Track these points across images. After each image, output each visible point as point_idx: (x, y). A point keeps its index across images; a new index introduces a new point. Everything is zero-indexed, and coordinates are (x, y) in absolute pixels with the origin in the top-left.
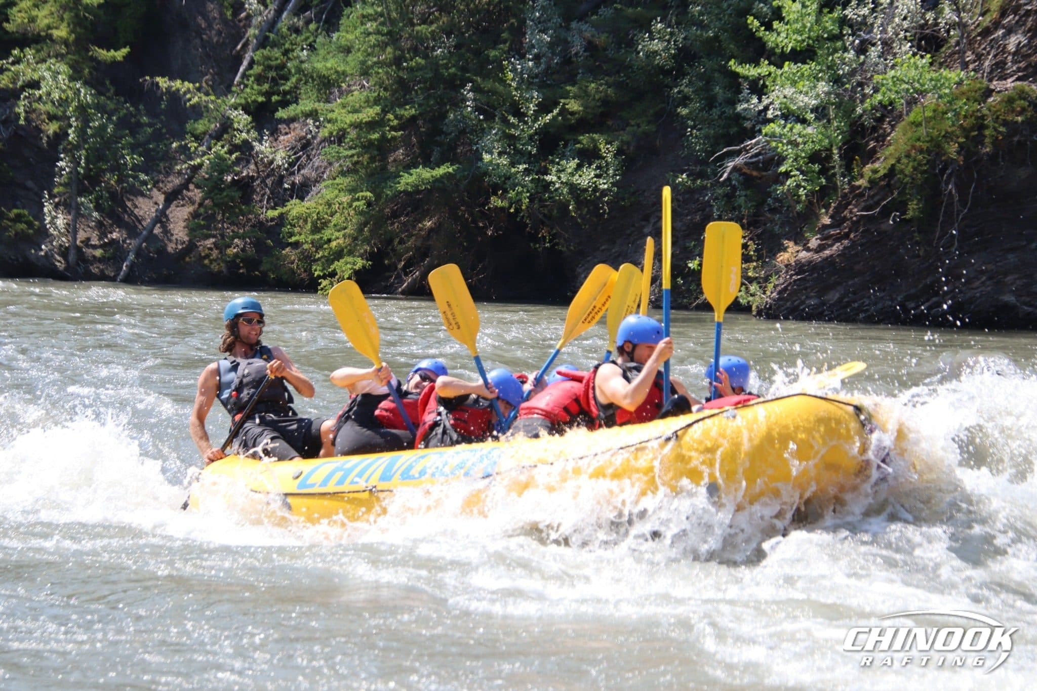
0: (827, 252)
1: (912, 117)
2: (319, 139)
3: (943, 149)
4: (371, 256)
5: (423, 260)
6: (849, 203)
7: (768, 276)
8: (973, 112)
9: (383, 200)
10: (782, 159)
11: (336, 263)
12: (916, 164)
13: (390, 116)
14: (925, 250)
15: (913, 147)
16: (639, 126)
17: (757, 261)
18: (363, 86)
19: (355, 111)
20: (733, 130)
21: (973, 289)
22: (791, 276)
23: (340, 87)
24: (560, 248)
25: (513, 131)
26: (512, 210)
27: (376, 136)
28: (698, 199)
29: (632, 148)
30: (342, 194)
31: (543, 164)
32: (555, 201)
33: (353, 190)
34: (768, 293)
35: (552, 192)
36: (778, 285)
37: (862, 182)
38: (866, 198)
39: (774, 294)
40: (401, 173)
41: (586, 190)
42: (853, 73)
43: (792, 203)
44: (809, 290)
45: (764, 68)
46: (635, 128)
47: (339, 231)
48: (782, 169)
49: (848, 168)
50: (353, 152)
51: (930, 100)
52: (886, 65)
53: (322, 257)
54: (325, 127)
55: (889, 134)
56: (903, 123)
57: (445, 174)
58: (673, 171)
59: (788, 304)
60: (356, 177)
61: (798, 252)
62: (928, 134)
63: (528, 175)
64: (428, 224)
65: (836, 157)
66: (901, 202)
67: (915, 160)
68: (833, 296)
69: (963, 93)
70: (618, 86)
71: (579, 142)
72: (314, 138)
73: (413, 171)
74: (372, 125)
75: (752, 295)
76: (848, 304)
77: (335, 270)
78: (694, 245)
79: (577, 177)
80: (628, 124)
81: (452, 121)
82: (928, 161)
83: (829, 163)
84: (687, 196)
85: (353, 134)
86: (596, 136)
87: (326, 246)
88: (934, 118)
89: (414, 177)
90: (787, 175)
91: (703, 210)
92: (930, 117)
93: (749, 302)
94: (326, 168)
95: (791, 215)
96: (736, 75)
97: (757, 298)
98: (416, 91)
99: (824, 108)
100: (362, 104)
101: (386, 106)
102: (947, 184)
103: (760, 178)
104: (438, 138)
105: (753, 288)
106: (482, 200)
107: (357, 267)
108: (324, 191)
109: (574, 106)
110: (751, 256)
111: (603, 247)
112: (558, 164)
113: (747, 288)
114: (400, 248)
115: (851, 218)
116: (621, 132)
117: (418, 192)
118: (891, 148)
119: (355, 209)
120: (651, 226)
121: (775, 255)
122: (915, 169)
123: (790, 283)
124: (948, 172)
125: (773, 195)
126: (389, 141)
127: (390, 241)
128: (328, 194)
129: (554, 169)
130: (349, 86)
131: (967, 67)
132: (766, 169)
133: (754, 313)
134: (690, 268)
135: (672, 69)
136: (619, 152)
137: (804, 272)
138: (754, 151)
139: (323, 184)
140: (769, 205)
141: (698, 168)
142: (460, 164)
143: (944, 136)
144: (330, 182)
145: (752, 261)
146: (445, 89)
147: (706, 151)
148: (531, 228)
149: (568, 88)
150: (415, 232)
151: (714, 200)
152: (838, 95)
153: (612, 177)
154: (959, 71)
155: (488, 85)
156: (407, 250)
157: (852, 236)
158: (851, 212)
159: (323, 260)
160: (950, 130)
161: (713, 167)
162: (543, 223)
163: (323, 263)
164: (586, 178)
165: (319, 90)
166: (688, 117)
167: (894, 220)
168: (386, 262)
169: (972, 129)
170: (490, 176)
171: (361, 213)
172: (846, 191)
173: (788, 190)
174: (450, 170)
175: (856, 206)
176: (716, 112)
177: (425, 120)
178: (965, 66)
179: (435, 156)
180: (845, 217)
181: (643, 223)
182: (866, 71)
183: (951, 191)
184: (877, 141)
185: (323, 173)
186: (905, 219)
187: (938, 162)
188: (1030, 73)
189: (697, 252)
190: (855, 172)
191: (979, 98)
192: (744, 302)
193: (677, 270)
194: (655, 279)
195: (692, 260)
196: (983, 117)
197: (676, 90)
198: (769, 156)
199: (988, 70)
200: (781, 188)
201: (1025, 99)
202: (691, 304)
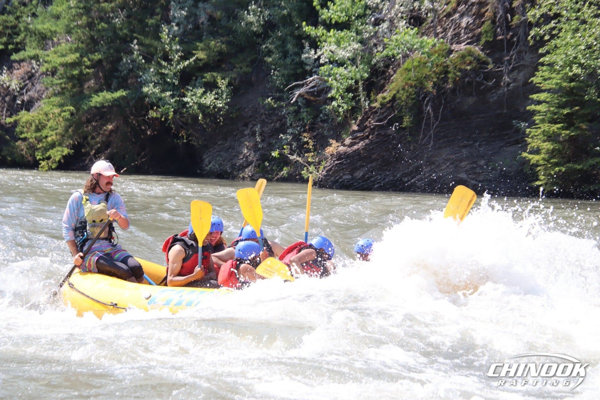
0: (355, 147)
1: (406, 65)
2: (39, 73)
3: (424, 85)
4: (73, 147)
5: (107, 150)
6: (369, 117)
7: (320, 161)
8: (442, 63)
9: (81, 112)
10: (329, 89)
11: (51, 151)
12: (408, 94)
13: (85, 59)
14: (414, 146)
15: (407, 84)
16: (241, 68)
17: (314, 152)
18: (68, 40)
19: (63, 56)
20: (299, 71)
21: (441, 170)
22: (334, 161)
23: (52, 40)
24: (193, 143)
25: (163, 71)
26: (163, 119)
27: (76, 72)
28: (278, 113)
29: (237, 81)
30: (55, 107)
31: (183, 90)
32: (190, 114)
33: (61, 105)
34: (320, 172)
35: (187, 108)
36: (326, 167)
37: (376, 105)
38: (378, 114)
39: (324, 172)
40: (93, 95)
41: (209, 107)
42: (371, 38)
43: (335, 117)
44: (345, 170)
45: (320, 31)
46: (239, 69)
47: (52, 131)
48: (329, 95)
49: (368, 96)
50: (62, 81)
51: (417, 56)
52: (390, 34)
53: (42, 147)
54: (43, 65)
55: (392, 76)
56: (401, 69)
57: (121, 96)
58: (262, 96)
59: (332, 178)
60: (64, 97)
61: (338, 146)
62: (415, 75)
63: (172, 98)
64: (110, 127)
65: (361, 89)
66: (399, 117)
67: (407, 92)
68: (359, 174)
69: (436, 52)
70: (228, 43)
71: (204, 78)
72: (36, 72)
73: (100, 94)
74: (73, 65)
75: (311, 173)
76: (369, 178)
77: (50, 155)
78: (276, 142)
79: (203, 99)
80: (235, 67)
81: (124, 64)
82: (415, 93)
83: (357, 92)
84: (271, 112)
85: (61, 70)
86: (215, 74)
87: (44, 140)
88: (419, 66)
89: (101, 98)
90: (333, 99)
91: (281, 120)
92: (417, 66)
93: (308, 177)
94: (44, 91)
95: (334, 124)
97: (313, 175)
98: (102, 45)
99: (354, 58)
100: (68, 52)
101: (83, 53)
102: (427, 106)
103: (316, 101)
104: (116, 74)
105: (312, 168)
106: (143, 112)
107: (64, 154)
108: (43, 106)
109: (201, 55)
110: (310, 149)
111: (219, 143)
112: (192, 91)
113: (307, 169)
114: (92, 142)
115: (370, 126)
116: (231, 72)
117: (103, 107)
118: (394, 84)
119: (63, 118)
120: (249, 129)
121: (324, 148)
122: (408, 97)
123: (334, 166)
124: (427, 99)
125: (323, 112)
126: (84, 75)
127: (85, 138)
128: (46, 108)
129: (189, 94)
130: (59, 40)
132: (319, 96)
134: (273, 156)
135: (262, 33)
136: (229, 84)
137: (342, 159)
138: (311, 85)
139: (42, 101)
140: (321, 118)
141: (278, 94)
142: (130, 89)
143: (425, 77)
144: (47, 100)
145: (311, 152)
146: (120, 43)
147: (283, 84)
148: (175, 130)
149: (198, 44)
150: (101, 132)
151: (287, 114)
152: (362, 51)
153: (225, 100)
154: (433, 38)
155: (147, 41)
156: (97, 143)
157: (370, 137)
158: (370, 123)
159: (42, 149)
160: (428, 74)
161: (287, 94)
162: (182, 127)
163: (42, 152)
164: (209, 99)
165: (39, 42)
166: (271, 63)
167: (395, 128)
168: (83, 151)
169: (441, 73)
170: (149, 98)
171: (67, 120)
172: (367, 110)
173: (333, 109)
174: (124, 94)
175: (373, 119)
176: (288, 60)
177: (107, 62)
178: (437, 35)
179: (114, 84)
180: (366, 125)
181: (244, 128)
182: (378, 37)
183: (429, 111)
184: (385, 80)
185: (42, 94)
186: (402, 127)
187: (421, 93)
188: (475, 40)
189: (277, 147)
190: (372, 98)
191: (445, 55)
192: (306, 177)
193: (265, 157)
194: (251, 163)
195: (274, 151)
196: (447, 66)
197: (264, 46)
198: (320, 87)
199: (450, 38)
200: (328, 107)
201: (471, 56)
202: (273, 178)
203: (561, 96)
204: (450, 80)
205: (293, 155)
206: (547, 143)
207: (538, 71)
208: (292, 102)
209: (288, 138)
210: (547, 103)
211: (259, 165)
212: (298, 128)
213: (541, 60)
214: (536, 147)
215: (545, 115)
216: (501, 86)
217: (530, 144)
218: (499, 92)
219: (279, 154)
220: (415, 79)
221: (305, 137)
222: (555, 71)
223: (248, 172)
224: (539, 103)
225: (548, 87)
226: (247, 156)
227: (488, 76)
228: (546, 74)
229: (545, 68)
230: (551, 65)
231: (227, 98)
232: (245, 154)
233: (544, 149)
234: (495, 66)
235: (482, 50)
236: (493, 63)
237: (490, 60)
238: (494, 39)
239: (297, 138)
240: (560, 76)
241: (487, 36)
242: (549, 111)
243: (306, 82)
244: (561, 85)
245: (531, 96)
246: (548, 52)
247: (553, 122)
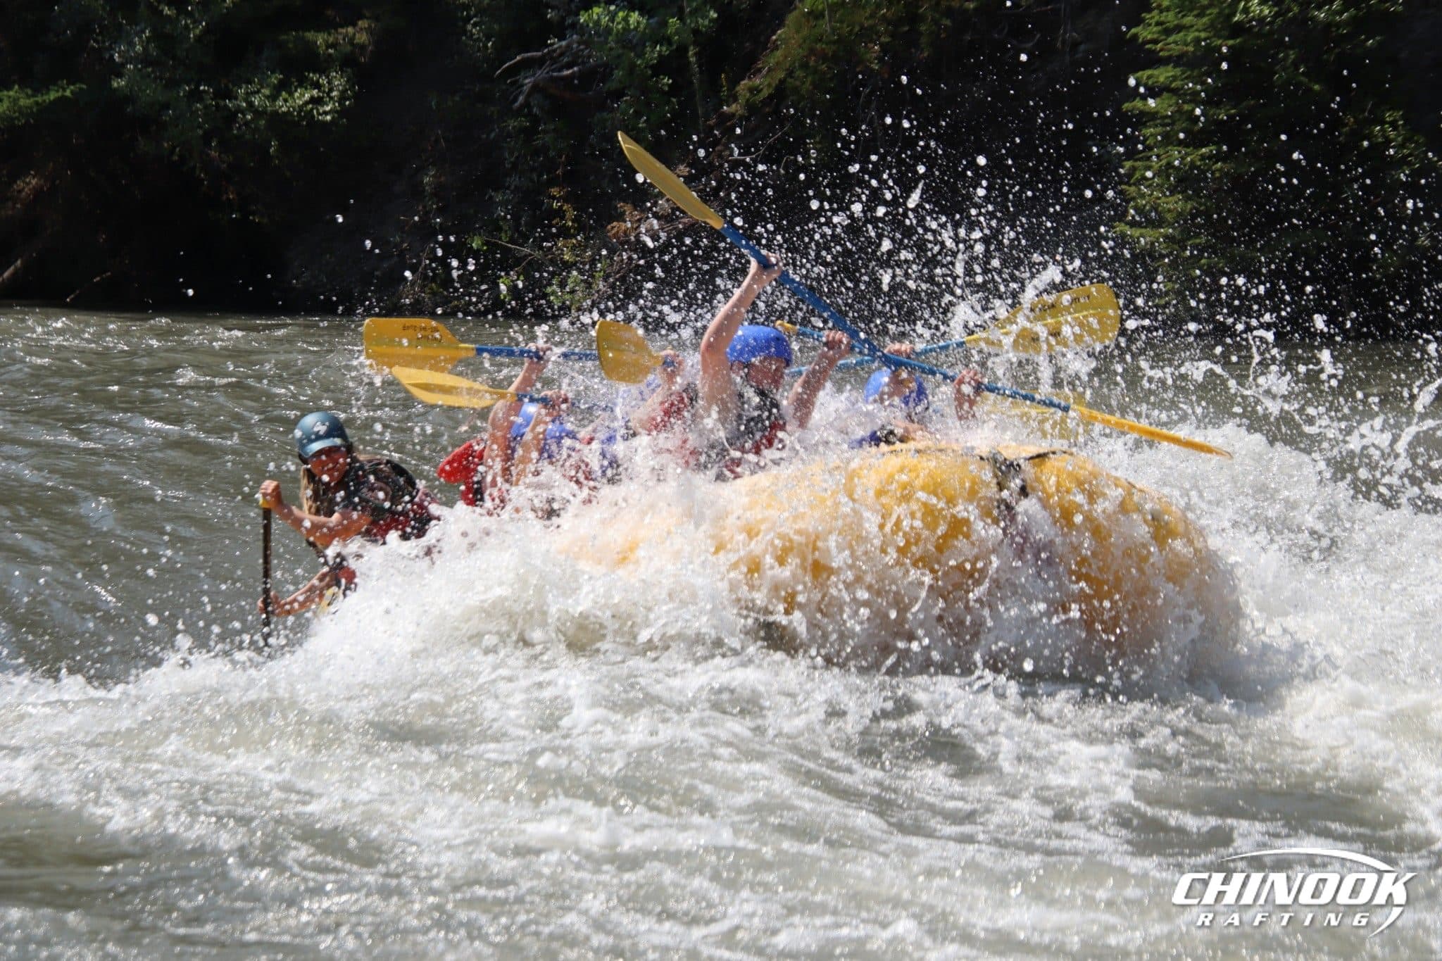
1: (808, 3)
3: (857, 53)
5: (28, 242)
6: (717, 143)
10: (608, 72)
12: (816, 77)
15: (812, 51)
17: (577, 236)
20: (529, 24)
22: (631, 259)
24: (257, 219)
25: (168, 28)
26: (176, 158)
28: (479, 136)
29: (368, 55)
31: (226, 82)
34: (595, 288)
35: (240, 128)
37: (735, 108)
41: (295, 124)
46: (373, 23)
49: (714, 85)
55: (774, 33)
56: (795, 14)
57: (59, 100)
61: (639, 221)
62: (834, 31)
64: (34, 181)
65: (695, 67)
67: (815, 73)
71: (281, 45)
73: (4, 94)
75: (570, 291)
78: (475, 213)
79: (280, 101)
80: (360, 16)
82: (836, 74)
83: (684, 76)
86: (310, 34)
88: (843, 5)
89: (6, 104)
91: (488, 156)
92: (837, 4)
93: (565, 302)
97: (578, 296)
103: (576, 103)
104: (43, 39)
110: (569, 228)
112: (248, 82)
113: (562, 281)
117: (13, 129)
118: (779, 53)
120: (405, 181)
121: (604, 226)
123: (630, 272)
125: (598, 129)
129: (242, 90)
132: (584, 88)
134: (470, 248)
140: (591, 146)
141: (477, 86)
142: (83, 82)
143: (858, 34)
145: (570, 236)
147: (489, 60)
148: (208, 187)
150: (11, 196)
151: (504, 139)
153: (339, 102)
158: (720, 156)
160: (866, 24)
161: (500, 86)
162: (227, 178)
169: (900, 22)
170: (133, 105)
172: (712, 122)
174: (68, 93)
179: (40, 69)
180: (711, 164)
181: (392, 177)
184: (757, 43)
187: (850, 75)
189: (480, 224)
190: (725, 92)
192: (557, 301)
195: (474, 235)
204: (924, 40)
205: (522, 245)
206: (1176, 197)
207: (1150, 11)
208: (516, 105)
209: (508, 202)
210: (1174, 92)
212: (535, 176)
214: (1148, 207)
215: (1170, 125)
216: (1057, 52)
217: (1134, 199)
218: (1049, 68)
219: (484, 244)
220: (834, 38)
221: (553, 197)
225: (1177, 50)
228: (1171, 18)
231: (342, 98)
233: (1169, 211)
239: (530, 200)
240: (1206, 20)
242: (1178, 113)
243: (549, 54)
244: (1209, 44)
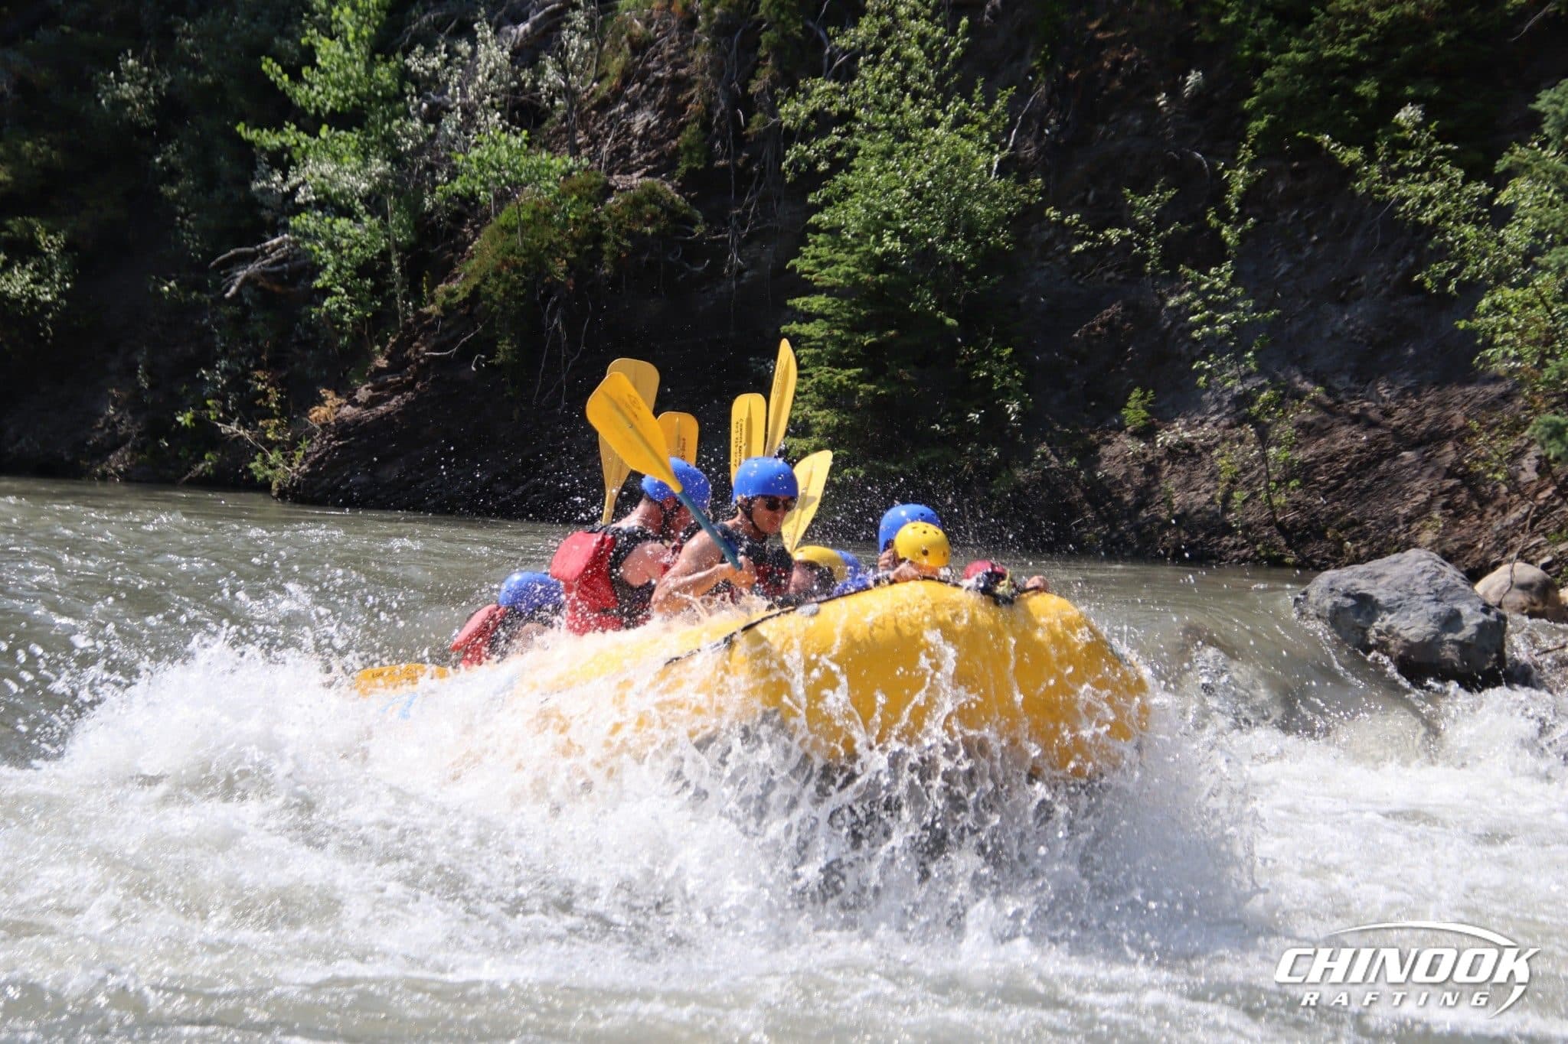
0: (383, 408)
1: (503, 216)
6: (415, 339)
7: (296, 440)
8: (587, 216)
10: (316, 270)
12: (508, 286)
14: (522, 410)
15: (505, 262)
16: (100, 209)
22: (330, 441)
34: (296, 465)
36: (310, 454)
38: (438, 332)
39: (304, 467)
42: (419, 150)
43: (332, 335)
44: (355, 462)
45: (291, 135)
48: (319, 283)
51: (528, 196)
52: (468, 142)
55: (471, 242)
56: (491, 227)
58: (155, 275)
59: (325, 482)
61: (340, 406)
62: (524, 242)
65: (397, 270)
66: (487, 340)
67: (507, 280)
69: (573, 190)
70: (68, 147)
75: (273, 467)
78: (188, 388)
80: (84, 206)
84: (174, 318)
88: (533, 222)
90: (326, 292)
91: (200, 340)
92: (529, 221)
93: (267, 477)
95: (331, 352)
96: (251, 144)
97: (279, 472)
99: (378, 199)
102: (552, 316)
105: (275, 456)
110: (272, 409)
111: (44, 389)
113: (265, 457)
115: (417, 360)
116: (72, 217)
118: (474, 262)
121: (306, 410)
122: (504, 291)
123: (328, 452)
124: (553, 299)
125: (305, 320)
131: (578, 153)
132: (293, 283)
133: (274, 494)
134: (179, 423)
135: (152, 128)
136: (69, 247)
137: (348, 435)
138: (275, 256)
140: (298, 336)
141: (193, 275)
143: (547, 249)
145: (274, 417)
151: (216, 326)
152: (397, 180)
154: (566, 157)
157: (418, 386)
158: (417, 351)
160: (555, 240)
164: (17, 283)
166: (176, 199)
167: (477, 365)
169: (585, 241)
172: (410, 320)
173: (327, 314)
175: (424, 343)
176: (218, 195)
178: (575, 151)
180: (408, 358)
182: (437, 149)
183: (556, 327)
184: (455, 251)
186: (492, 365)
187: (538, 285)
188: (663, 166)
189: (190, 402)
190: (423, 292)
191: (595, 198)
192: (260, 477)
193: (160, 425)
194: (125, 439)
195: (183, 412)
196: (600, 225)
197: (158, 160)
198: (298, 263)
199: (606, 158)
200: (316, 310)
201: (656, 202)
202: (180, 477)
203: (856, 304)
204: (606, 258)
205: (228, 423)
206: (823, 413)
207: (807, 244)
208: (228, 295)
209: (217, 382)
210: (826, 318)
211: (144, 445)
212: (243, 361)
213: (813, 219)
214: (800, 420)
215: (822, 347)
216: (723, 277)
218: (718, 290)
219: (192, 420)
220: (524, 251)
221: (258, 380)
222: (844, 244)
223: (118, 461)
224: (808, 317)
225: (829, 281)
226: (114, 425)
227: (694, 251)
228: (824, 252)
229: (820, 238)
230: (834, 231)
231: (63, 281)
232: (109, 417)
233: (819, 424)
234: (708, 229)
235: (679, 191)
236: (705, 221)
237: (699, 215)
238: (706, 166)
239: (238, 381)
240: (855, 257)
241: (691, 159)
242: (831, 337)
243: (262, 250)
244: (857, 278)
245: (789, 302)
246: (828, 202)
247: (839, 362)
